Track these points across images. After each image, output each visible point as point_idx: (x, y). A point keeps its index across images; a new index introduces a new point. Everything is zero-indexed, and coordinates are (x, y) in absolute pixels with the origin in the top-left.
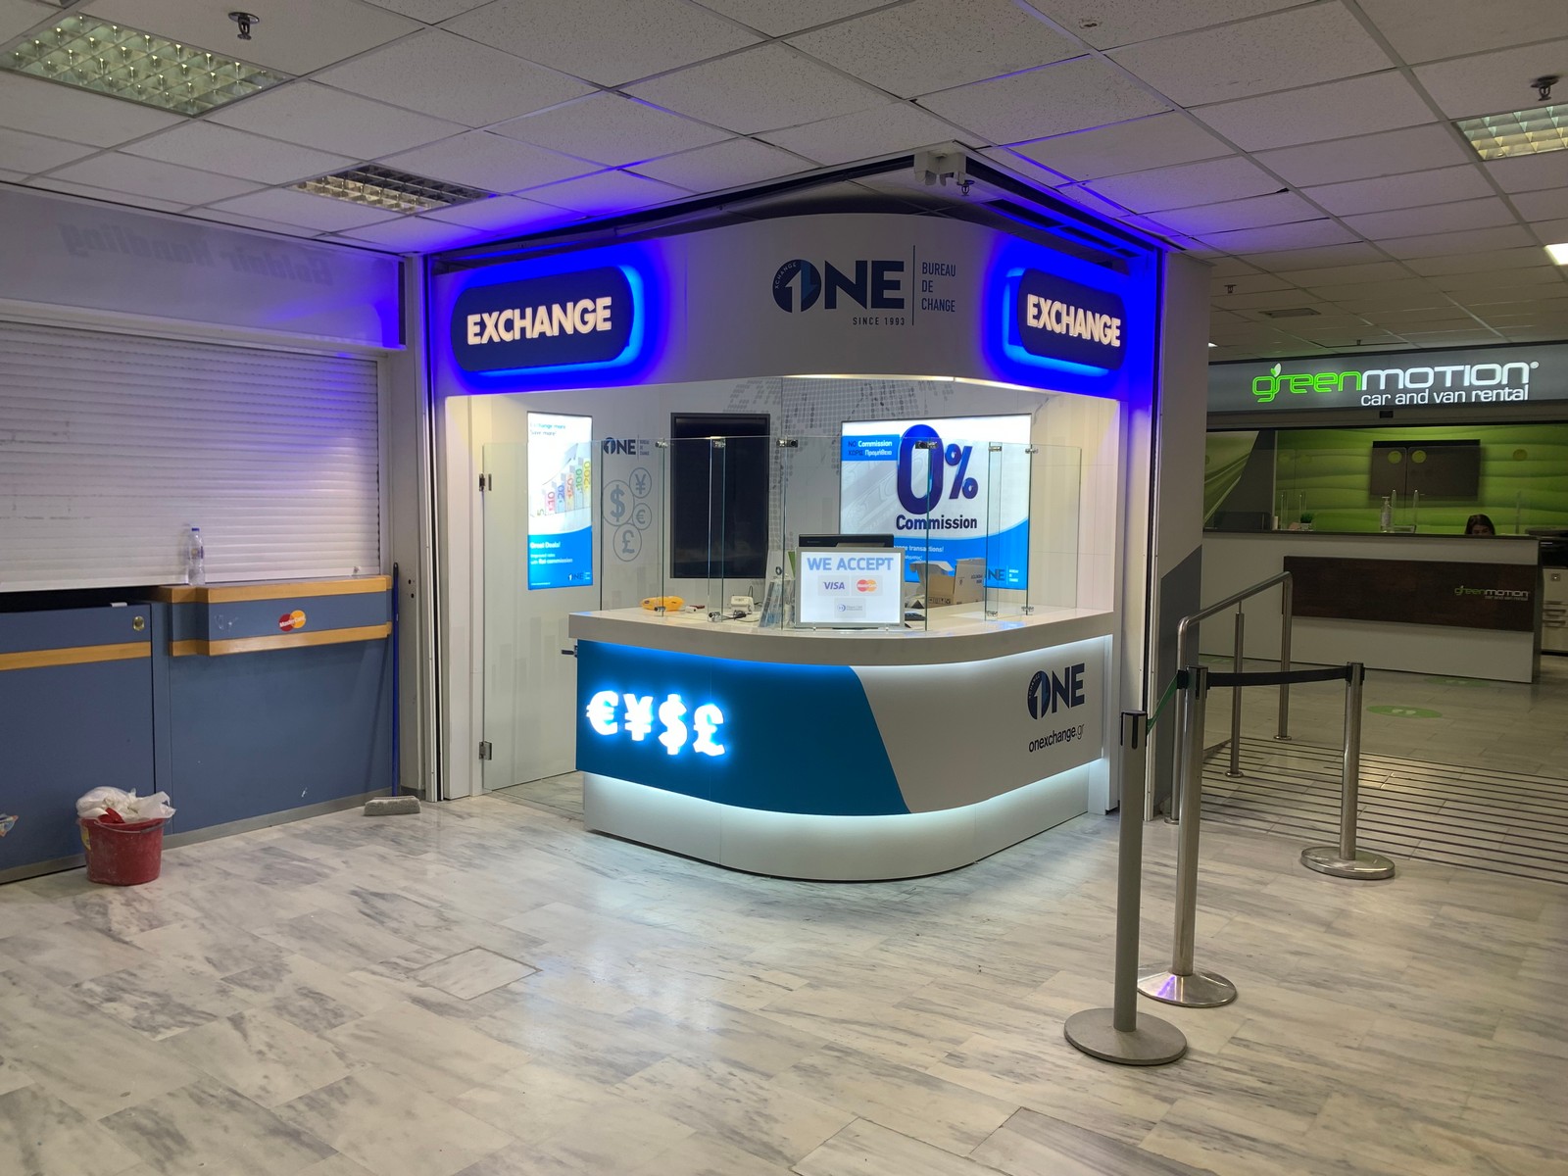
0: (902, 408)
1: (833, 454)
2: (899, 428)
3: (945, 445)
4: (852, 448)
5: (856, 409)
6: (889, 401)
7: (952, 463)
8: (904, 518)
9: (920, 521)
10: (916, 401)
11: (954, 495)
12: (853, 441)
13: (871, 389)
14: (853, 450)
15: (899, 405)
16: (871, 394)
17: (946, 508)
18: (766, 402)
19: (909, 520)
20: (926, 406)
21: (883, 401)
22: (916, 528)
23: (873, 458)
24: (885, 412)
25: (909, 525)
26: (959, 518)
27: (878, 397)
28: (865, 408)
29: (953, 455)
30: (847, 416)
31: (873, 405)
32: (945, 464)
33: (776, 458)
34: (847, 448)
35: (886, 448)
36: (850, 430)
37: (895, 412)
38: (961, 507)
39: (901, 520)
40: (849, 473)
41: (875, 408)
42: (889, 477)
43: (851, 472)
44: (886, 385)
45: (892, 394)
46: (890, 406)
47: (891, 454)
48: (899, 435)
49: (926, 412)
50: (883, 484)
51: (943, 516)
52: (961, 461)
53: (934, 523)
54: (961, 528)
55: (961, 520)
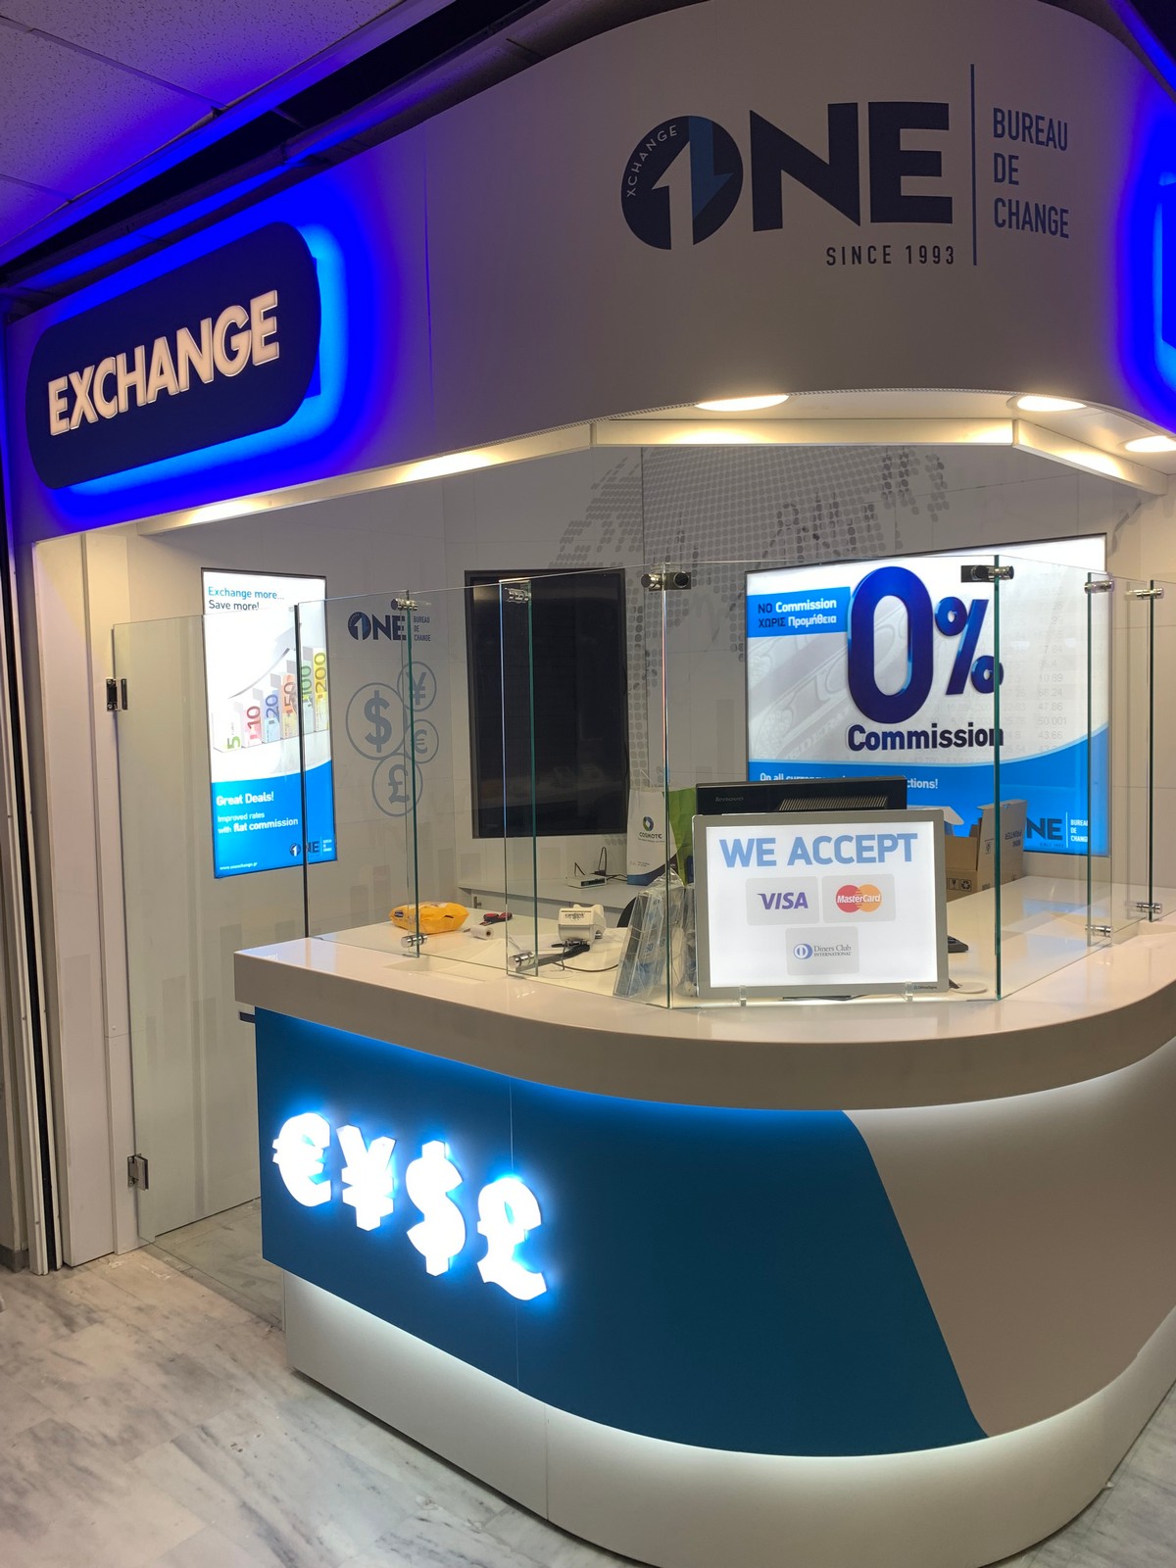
0: (853, 541)
1: (733, 628)
2: (850, 576)
3: (936, 601)
4: (765, 616)
5: (769, 549)
6: (828, 530)
7: (950, 630)
8: (862, 730)
9: (893, 735)
10: (878, 527)
11: (955, 687)
12: (766, 604)
13: (796, 512)
14: (769, 619)
15: (848, 537)
16: (796, 521)
17: (940, 709)
18: (618, 549)
19: (874, 734)
20: (897, 534)
21: (819, 532)
22: (885, 747)
23: (802, 630)
24: (823, 550)
25: (873, 742)
26: (966, 728)
27: (809, 524)
29: (951, 618)
30: (754, 561)
31: (799, 540)
32: (936, 632)
33: (638, 638)
34: (755, 615)
35: (825, 612)
36: (761, 585)
37: (840, 548)
38: (973, 708)
39: (857, 734)
40: (761, 657)
41: (803, 544)
42: (834, 661)
43: (765, 655)
44: (823, 503)
45: (835, 519)
46: (830, 540)
47: (835, 621)
48: (849, 588)
49: (899, 545)
50: (823, 673)
51: (934, 725)
52: (967, 626)
53: (918, 738)
54: (971, 745)
55: (971, 732)
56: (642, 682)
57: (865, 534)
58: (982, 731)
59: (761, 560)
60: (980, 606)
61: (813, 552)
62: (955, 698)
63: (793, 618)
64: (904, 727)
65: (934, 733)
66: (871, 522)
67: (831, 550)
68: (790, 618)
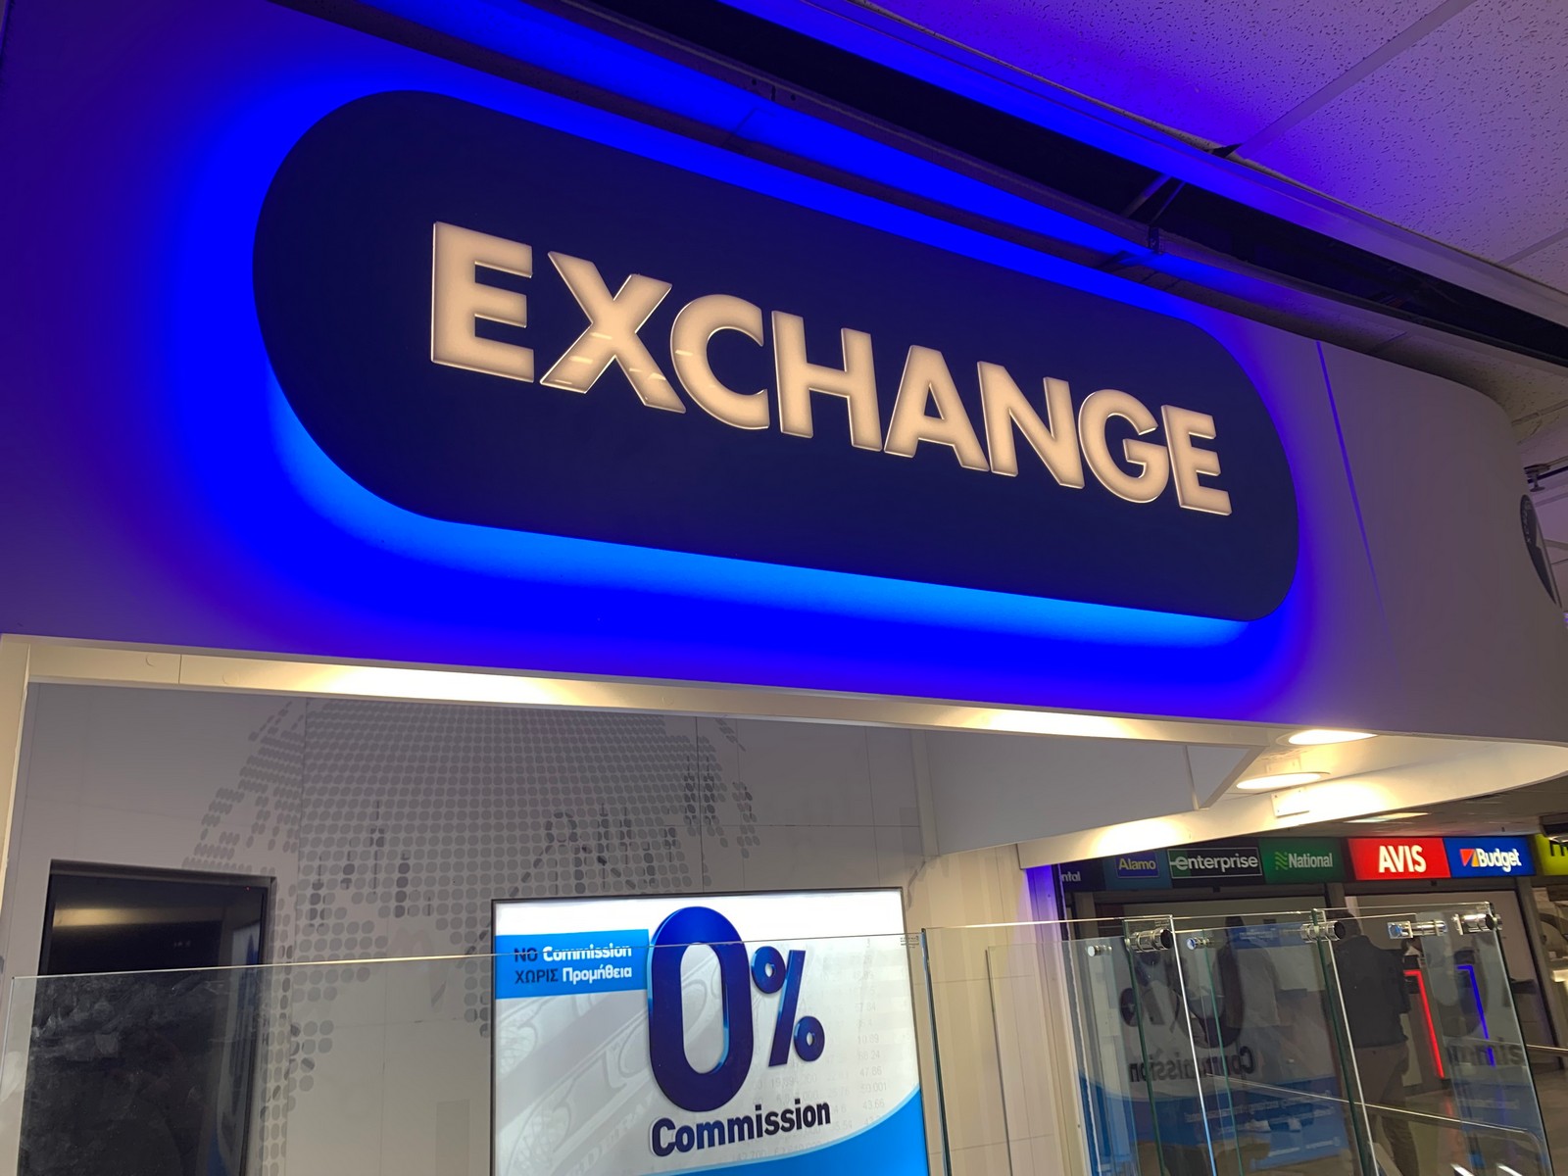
0: (651, 871)
1: (472, 984)
2: (648, 915)
3: (751, 951)
4: (526, 966)
5: (533, 871)
6: (618, 853)
7: (768, 988)
8: (670, 1125)
9: (709, 1127)
10: (681, 856)
11: (778, 1058)
12: (528, 949)
13: (574, 825)
15: (644, 865)
16: (573, 837)
17: (763, 1086)
19: (686, 1129)
20: (704, 869)
21: (606, 855)
22: (701, 1146)
23: (584, 987)
24: (611, 879)
25: (688, 1139)
26: (793, 1107)
28: (559, 869)
29: (769, 972)
30: (507, 885)
31: (578, 863)
32: (754, 989)
34: (508, 967)
35: (616, 962)
36: (515, 920)
37: (635, 879)
38: (797, 1081)
39: (664, 1131)
40: (520, 1028)
41: (584, 868)
42: (628, 1031)
43: (527, 1024)
44: (610, 818)
45: (627, 840)
46: (621, 867)
47: (630, 975)
48: (646, 931)
49: (706, 881)
50: (614, 1049)
51: (758, 1107)
52: (786, 981)
53: (743, 1128)
54: (799, 1127)
55: (798, 1110)
56: (283, 1083)
57: (666, 863)
58: (809, 1108)
59: (520, 885)
60: (798, 957)
61: (599, 881)
62: (780, 1070)
63: (570, 970)
64: (723, 1114)
65: (759, 1117)
66: (674, 850)
67: (623, 879)
68: (565, 970)
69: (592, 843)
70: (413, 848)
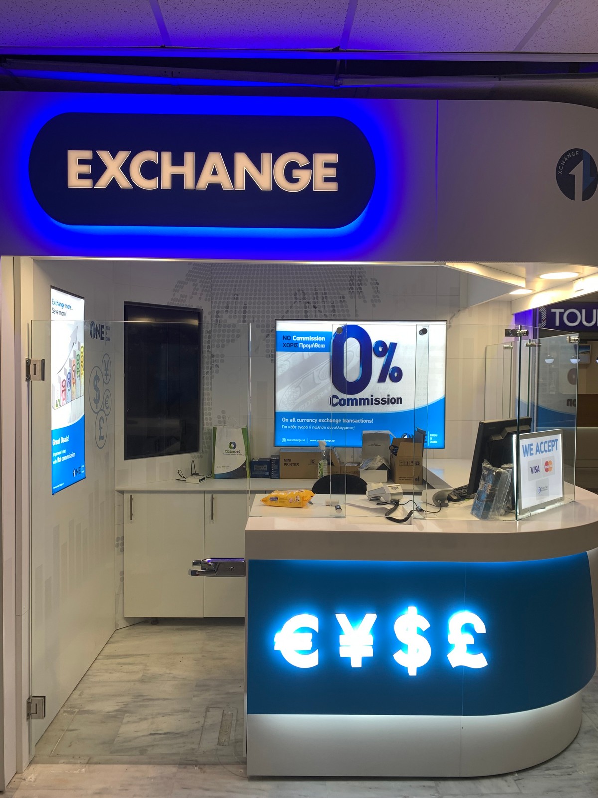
0: (334, 311)
1: (267, 346)
2: (332, 327)
3: (373, 341)
4: (287, 341)
5: (289, 310)
6: (321, 305)
7: (380, 355)
9: (352, 400)
10: (347, 306)
11: (382, 379)
12: (287, 336)
13: (304, 294)
14: (289, 343)
15: (332, 309)
16: (304, 298)
17: (375, 388)
18: (200, 299)
19: (343, 399)
20: (356, 311)
21: (316, 305)
22: (349, 405)
23: (307, 350)
24: (318, 313)
25: (343, 403)
26: (386, 397)
28: (299, 310)
29: (380, 349)
30: (280, 314)
31: (306, 307)
33: (208, 347)
34: (280, 341)
35: (319, 342)
36: (283, 326)
37: (328, 314)
38: (389, 388)
40: (284, 361)
41: (308, 309)
42: (323, 365)
43: (286, 360)
44: (319, 292)
45: (325, 300)
46: (322, 309)
47: (324, 347)
48: (332, 332)
49: (356, 315)
50: (317, 371)
51: (372, 395)
52: (387, 353)
53: (364, 401)
54: (388, 404)
55: (388, 398)
56: (210, 370)
57: (340, 309)
58: (393, 398)
59: (285, 314)
60: (394, 345)
61: (313, 314)
62: (382, 384)
63: (302, 344)
64: (358, 396)
65: (372, 399)
66: (343, 304)
67: (323, 314)
68: (300, 344)
69: (311, 301)
70: (248, 301)
